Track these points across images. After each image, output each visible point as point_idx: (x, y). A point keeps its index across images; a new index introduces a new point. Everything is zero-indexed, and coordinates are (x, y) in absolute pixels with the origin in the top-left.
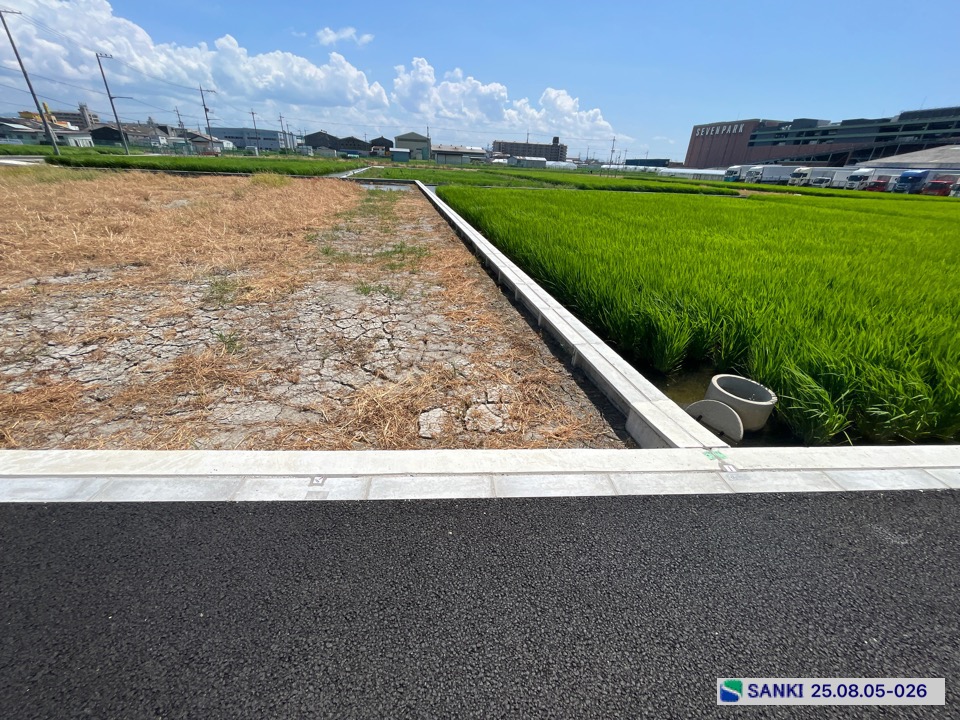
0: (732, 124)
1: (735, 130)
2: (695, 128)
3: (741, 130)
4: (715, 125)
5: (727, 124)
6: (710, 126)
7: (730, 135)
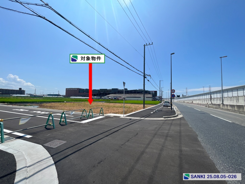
0: (75, 88)
1: (75, 90)
2: (66, 89)
3: (76, 90)
4: (71, 88)
5: (74, 88)
6: (70, 88)
7: (74, 90)
